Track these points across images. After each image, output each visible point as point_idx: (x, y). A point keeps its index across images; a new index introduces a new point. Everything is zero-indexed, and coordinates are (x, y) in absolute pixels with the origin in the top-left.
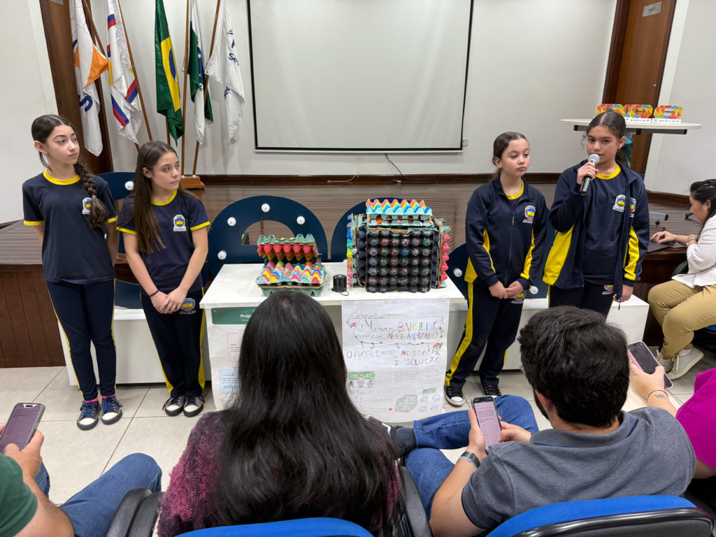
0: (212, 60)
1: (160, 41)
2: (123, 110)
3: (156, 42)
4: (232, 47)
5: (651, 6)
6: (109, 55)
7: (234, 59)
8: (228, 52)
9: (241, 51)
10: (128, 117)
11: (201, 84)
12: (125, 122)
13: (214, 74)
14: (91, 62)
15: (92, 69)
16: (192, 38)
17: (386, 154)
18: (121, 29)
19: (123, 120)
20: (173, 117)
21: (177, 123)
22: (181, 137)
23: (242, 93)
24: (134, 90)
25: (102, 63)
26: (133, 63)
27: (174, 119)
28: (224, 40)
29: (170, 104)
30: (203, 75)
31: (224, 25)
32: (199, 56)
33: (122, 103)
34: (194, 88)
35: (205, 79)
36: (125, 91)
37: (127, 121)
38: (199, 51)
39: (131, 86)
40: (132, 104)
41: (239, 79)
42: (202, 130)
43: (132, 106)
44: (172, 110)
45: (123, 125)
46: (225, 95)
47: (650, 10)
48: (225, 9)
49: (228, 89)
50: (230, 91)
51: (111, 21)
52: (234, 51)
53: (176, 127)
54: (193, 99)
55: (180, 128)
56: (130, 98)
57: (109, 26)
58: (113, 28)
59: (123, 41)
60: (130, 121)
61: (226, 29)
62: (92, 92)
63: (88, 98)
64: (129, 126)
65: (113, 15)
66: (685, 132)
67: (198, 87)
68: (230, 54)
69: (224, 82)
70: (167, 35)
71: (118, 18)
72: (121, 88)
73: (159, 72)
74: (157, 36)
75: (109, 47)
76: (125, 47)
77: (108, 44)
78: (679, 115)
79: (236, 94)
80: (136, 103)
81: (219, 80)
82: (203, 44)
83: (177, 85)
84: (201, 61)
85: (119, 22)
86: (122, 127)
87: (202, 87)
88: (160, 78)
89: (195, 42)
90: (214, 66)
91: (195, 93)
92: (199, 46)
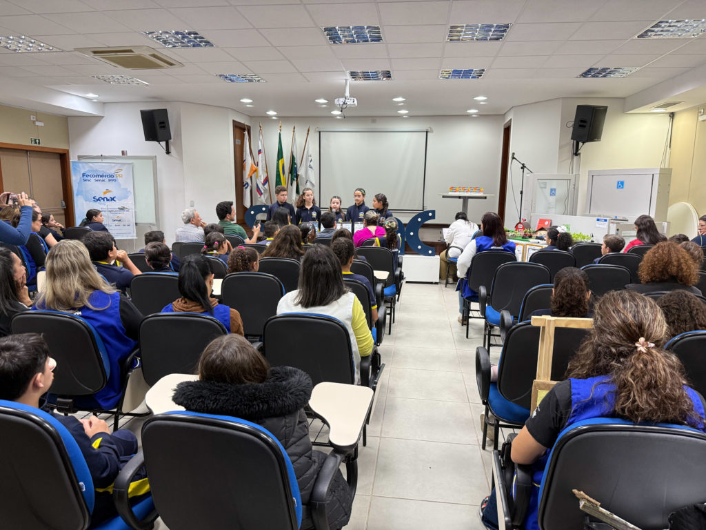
0: (301, 168)
2: (261, 189)
3: (277, 160)
6: (257, 165)
7: (311, 167)
8: (309, 164)
9: (315, 164)
10: (263, 192)
11: (295, 178)
12: (261, 194)
13: (302, 174)
14: (250, 169)
15: (250, 172)
16: (293, 158)
18: (263, 155)
23: (313, 182)
24: (266, 180)
25: (254, 169)
26: (267, 169)
28: (307, 159)
30: (297, 174)
31: (307, 152)
32: (296, 166)
33: (260, 186)
34: (292, 180)
35: (297, 176)
36: (262, 181)
38: (295, 164)
41: (313, 177)
46: (306, 183)
49: (307, 180)
50: (309, 182)
51: (260, 152)
52: (312, 163)
54: (291, 185)
56: (264, 184)
57: (259, 154)
58: (260, 155)
59: (264, 159)
60: (263, 194)
61: (308, 154)
62: (249, 181)
63: (247, 183)
64: (262, 196)
65: (261, 149)
66: (485, 198)
67: (294, 180)
69: (306, 177)
70: (282, 157)
71: (262, 151)
72: (261, 179)
73: (277, 173)
74: (278, 157)
75: (258, 162)
76: (264, 162)
79: (311, 183)
80: (266, 186)
81: (304, 176)
82: (298, 161)
83: (285, 178)
84: (296, 168)
86: (259, 196)
87: (296, 180)
88: (278, 176)
89: (294, 160)
90: (302, 170)
91: (293, 182)
92: (296, 162)
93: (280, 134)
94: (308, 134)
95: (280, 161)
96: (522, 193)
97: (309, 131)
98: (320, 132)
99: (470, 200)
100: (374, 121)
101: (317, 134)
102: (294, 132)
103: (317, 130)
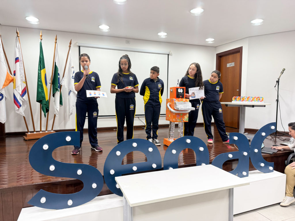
0: (64, 78)
1: (41, 70)
2: (19, 101)
3: (38, 70)
4: (73, 73)
5: (230, 64)
6: (15, 75)
8: (72, 75)
10: (21, 104)
11: (59, 89)
12: (19, 106)
13: (64, 84)
14: (5, 78)
15: (5, 81)
17: (138, 117)
18: (21, 63)
19: (19, 105)
20: (45, 103)
21: (46, 106)
22: (47, 113)
24: (25, 92)
25: (11, 79)
26: (26, 79)
27: (45, 104)
28: (69, 71)
29: (44, 98)
30: (60, 85)
31: (70, 64)
32: (59, 77)
33: (18, 97)
34: (55, 90)
35: (60, 87)
36: (21, 92)
37: (20, 106)
39: (23, 90)
40: (24, 97)
42: (58, 109)
43: (23, 99)
44: (44, 101)
45: (19, 108)
46: (69, 94)
47: (230, 65)
48: (70, 58)
49: (71, 91)
50: (72, 92)
51: (17, 60)
53: (46, 108)
55: (48, 108)
56: (23, 95)
57: (16, 62)
58: (18, 63)
59: (22, 69)
60: (22, 106)
61: (71, 66)
62: (4, 92)
64: (21, 108)
65: (18, 57)
66: (265, 106)
67: (57, 90)
69: (69, 88)
70: (44, 67)
71: (20, 59)
72: (19, 90)
73: (40, 83)
74: (39, 67)
75: (15, 72)
76: (23, 72)
77: (14, 70)
78: (263, 100)
79: (74, 93)
80: (26, 97)
81: (66, 87)
82: (60, 72)
83: (47, 89)
85: (21, 61)
86: (18, 109)
87: (59, 90)
88: (40, 86)
89: (57, 70)
90: (64, 81)
91: (55, 93)
92: (59, 72)
93: (41, 43)
94: (70, 47)
95: (42, 71)
96: (277, 101)
97: (70, 44)
98: (79, 47)
99: (246, 108)
100: (128, 42)
101: (78, 48)
102: (56, 43)
103: (77, 44)
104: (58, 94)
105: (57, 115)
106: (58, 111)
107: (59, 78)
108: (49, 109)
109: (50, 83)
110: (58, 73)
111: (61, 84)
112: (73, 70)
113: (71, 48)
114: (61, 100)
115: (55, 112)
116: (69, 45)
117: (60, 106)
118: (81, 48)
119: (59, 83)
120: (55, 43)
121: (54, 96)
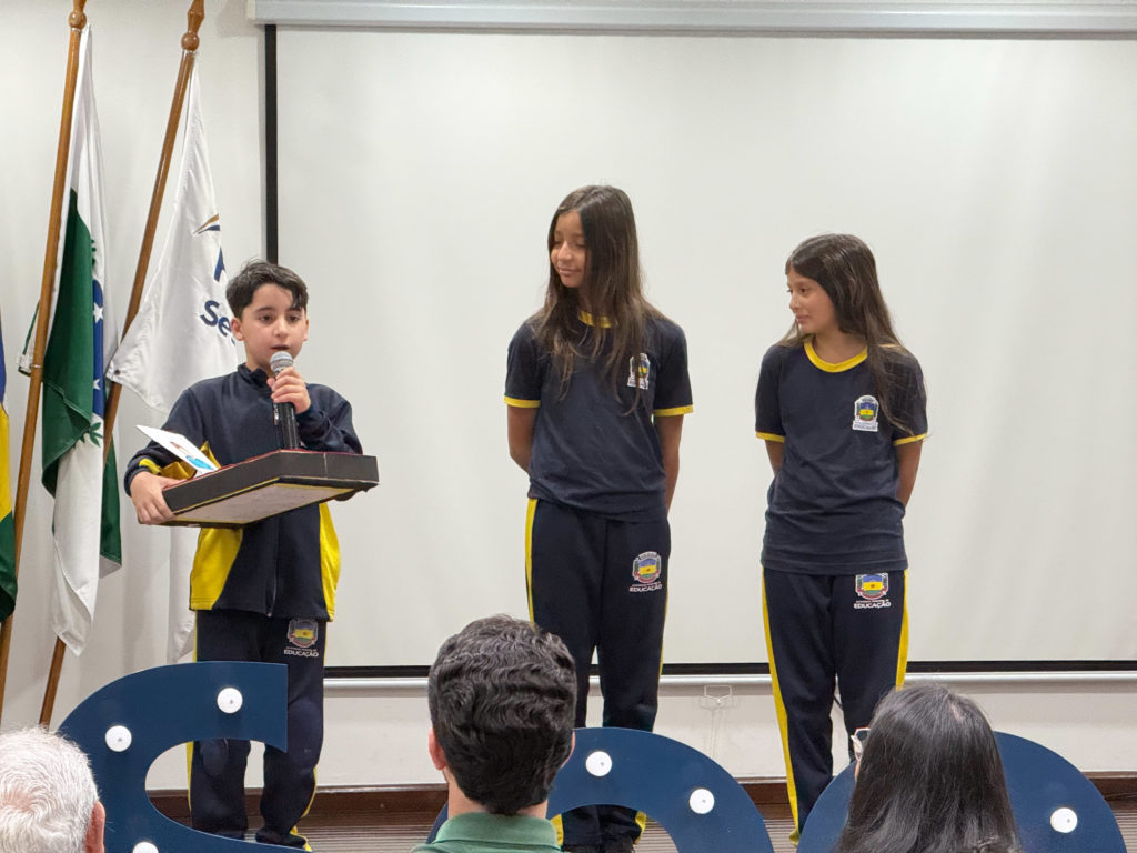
0: (140, 327)
4: (217, 277)
8: (202, 298)
11: (97, 419)
13: (141, 377)
16: (72, 245)
28: (187, 254)
30: (105, 381)
31: (190, 198)
32: (98, 313)
34: (64, 433)
35: (108, 401)
38: (97, 295)
42: (88, 595)
48: (195, 143)
61: (195, 211)
67: (82, 426)
68: (209, 304)
82: (110, 269)
84: (101, 331)
87: (101, 431)
89: (88, 263)
90: (143, 348)
91: (68, 452)
92: (100, 274)
94: (191, 45)
97: (196, 18)
98: (270, 31)
101: (254, 46)
102: (79, 23)
103: (252, 14)
104: (86, 469)
105: (73, 652)
106: (91, 610)
107: (99, 328)
108: (15, 591)
109: (26, 368)
110: (96, 284)
111: (110, 375)
112: (211, 246)
113: (201, 54)
114: (112, 519)
115: (63, 621)
116: (184, 28)
117: (103, 573)
118: (281, 35)
119: (99, 371)
120: (67, 31)
121: (50, 480)
